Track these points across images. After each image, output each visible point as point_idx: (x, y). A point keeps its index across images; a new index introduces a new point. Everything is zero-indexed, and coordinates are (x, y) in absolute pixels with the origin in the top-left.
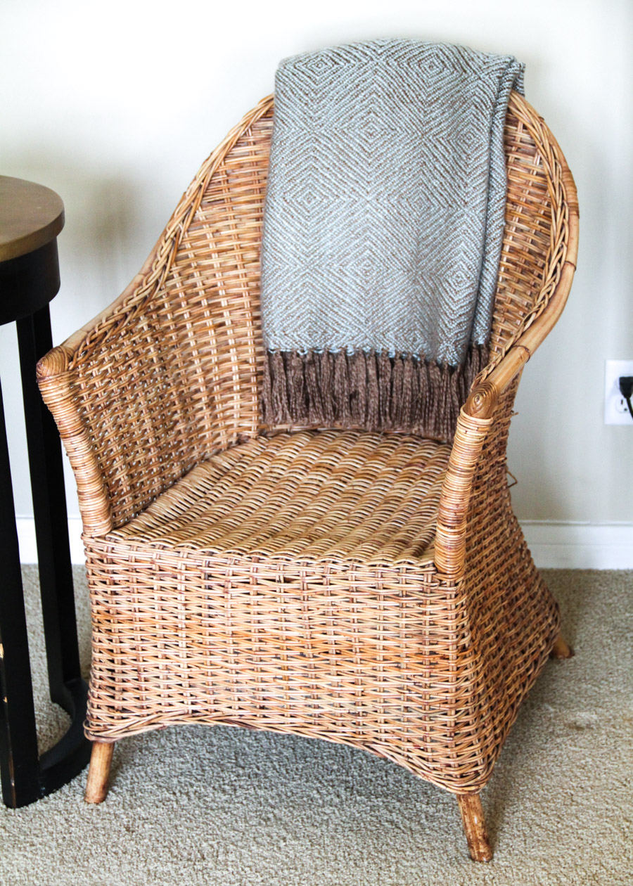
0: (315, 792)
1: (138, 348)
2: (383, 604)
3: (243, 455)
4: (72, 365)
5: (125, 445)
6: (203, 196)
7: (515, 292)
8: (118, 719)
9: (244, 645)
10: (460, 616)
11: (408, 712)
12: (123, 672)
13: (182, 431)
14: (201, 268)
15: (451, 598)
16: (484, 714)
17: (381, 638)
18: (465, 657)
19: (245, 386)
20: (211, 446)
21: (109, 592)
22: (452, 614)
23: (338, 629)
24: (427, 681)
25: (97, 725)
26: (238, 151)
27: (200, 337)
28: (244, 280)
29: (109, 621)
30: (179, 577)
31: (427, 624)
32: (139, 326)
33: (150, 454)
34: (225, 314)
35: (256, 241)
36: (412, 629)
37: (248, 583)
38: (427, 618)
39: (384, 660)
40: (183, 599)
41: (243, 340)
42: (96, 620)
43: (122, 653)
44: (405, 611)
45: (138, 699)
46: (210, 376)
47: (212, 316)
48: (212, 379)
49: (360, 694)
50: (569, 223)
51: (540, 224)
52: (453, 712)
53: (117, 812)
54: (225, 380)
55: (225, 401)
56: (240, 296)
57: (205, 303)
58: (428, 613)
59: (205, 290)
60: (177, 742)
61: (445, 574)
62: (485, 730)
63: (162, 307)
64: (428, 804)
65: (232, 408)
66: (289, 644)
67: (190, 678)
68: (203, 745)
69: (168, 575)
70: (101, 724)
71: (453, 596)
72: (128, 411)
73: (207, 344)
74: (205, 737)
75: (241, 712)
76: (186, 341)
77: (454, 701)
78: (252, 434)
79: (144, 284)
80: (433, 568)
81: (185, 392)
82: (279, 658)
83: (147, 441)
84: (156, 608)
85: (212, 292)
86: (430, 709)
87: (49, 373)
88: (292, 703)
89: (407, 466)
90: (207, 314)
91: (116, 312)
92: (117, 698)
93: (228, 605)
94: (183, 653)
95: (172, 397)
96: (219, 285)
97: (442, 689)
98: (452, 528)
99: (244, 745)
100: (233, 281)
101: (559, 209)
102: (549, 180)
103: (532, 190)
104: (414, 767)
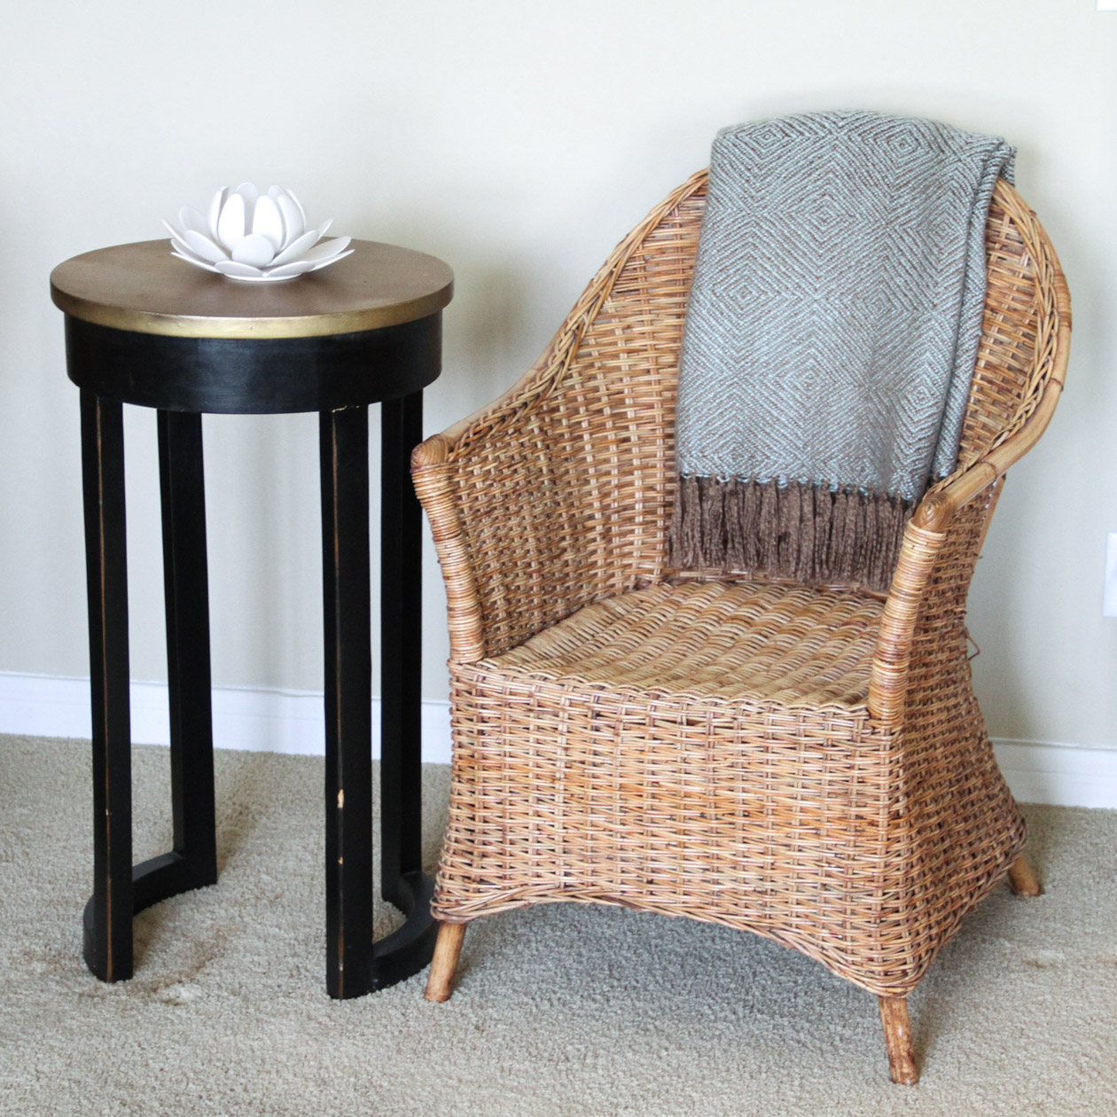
0: (706, 1007)
1: (527, 452)
2: (804, 754)
3: (642, 601)
4: (452, 457)
5: (504, 564)
6: (615, 285)
7: (989, 414)
8: (474, 892)
9: (634, 803)
10: (894, 774)
11: (826, 890)
12: (485, 833)
13: (570, 562)
14: (607, 370)
15: (884, 750)
16: (918, 904)
17: (799, 797)
18: (898, 826)
19: (649, 518)
20: (602, 589)
21: (476, 731)
22: (885, 769)
23: (747, 785)
24: (851, 851)
25: (448, 900)
26: (660, 233)
27: (599, 452)
28: (657, 388)
29: (473, 768)
30: (561, 714)
31: (855, 780)
32: (529, 428)
33: (531, 582)
34: (631, 427)
35: (675, 342)
36: (836, 788)
37: (644, 724)
38: (856, 773)
39: (801, 825)
40: (564, 741)
41: (651, 461)
42: (457, 767)
43: (485, 808)
44: (829, 764)
45: (500, 866)
46: (607, 501)
47: (615, 428)
48: (609, 505)
49: (769, 866)
50: (1058, 335)
51: (1024, 335)
52: (880, 893)
53: (464, 1012)
54: (625, 508)
55: (623, 534)
56: (651, 407)
57: (607, 411)
58: (856, 767)
59: (608, 395)
60: (537, 950)
61: (880, 719)
62: (917, 924)
63: (556, 409)
64: (844, 1027)
65: (632, 543)
66: (688, 801)
67: (565, 841)
68: (570, 954)
69: (548, 713)
70: (453, 898)
71: (888, 748)
72: (510, 523)
73: (607, 461)
74: (572, 947)
75: (624, 887)
76: (581, 455)
77: (881, 880)
78: (654, 577)
79: (538, 379)
80: (866, 713)
81: (577, 516)
82: (674, 820)
83: (529, 565)
84: (531, 752)
85: (617, 400)
86: (853, 887)
87: (425, 462)
88: (686, 876)
89: (843, 625)
90: (609, 425)
91: (504, 407)
92: (475, 865)
93: (617, 751)
94: (558, 810)
95: (561, 520)
96: (626, 391)
97: (871, 862)
98: (891, 663)
99: (620, 958)
100: (644, 389)
101: (1047, 318)
102: (1037, 284)
103: (1016, 295)
104: (829, 960)
